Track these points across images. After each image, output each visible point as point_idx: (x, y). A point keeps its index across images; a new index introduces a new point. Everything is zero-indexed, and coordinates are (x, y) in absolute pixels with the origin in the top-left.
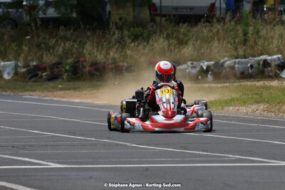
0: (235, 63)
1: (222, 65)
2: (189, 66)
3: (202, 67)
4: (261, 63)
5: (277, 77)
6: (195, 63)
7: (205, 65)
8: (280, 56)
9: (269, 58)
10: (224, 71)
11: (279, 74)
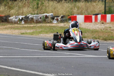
0: (33, 17)
1: (28, 17)
2: (14, 18)
3: (19, 18)
4: (45, 16)
5: (51, 22)
6: (16, 16)
7: (21, 17)
8: (52, 14)
9: (48, 15)
10: (29, 20)
11: (52, 22)
